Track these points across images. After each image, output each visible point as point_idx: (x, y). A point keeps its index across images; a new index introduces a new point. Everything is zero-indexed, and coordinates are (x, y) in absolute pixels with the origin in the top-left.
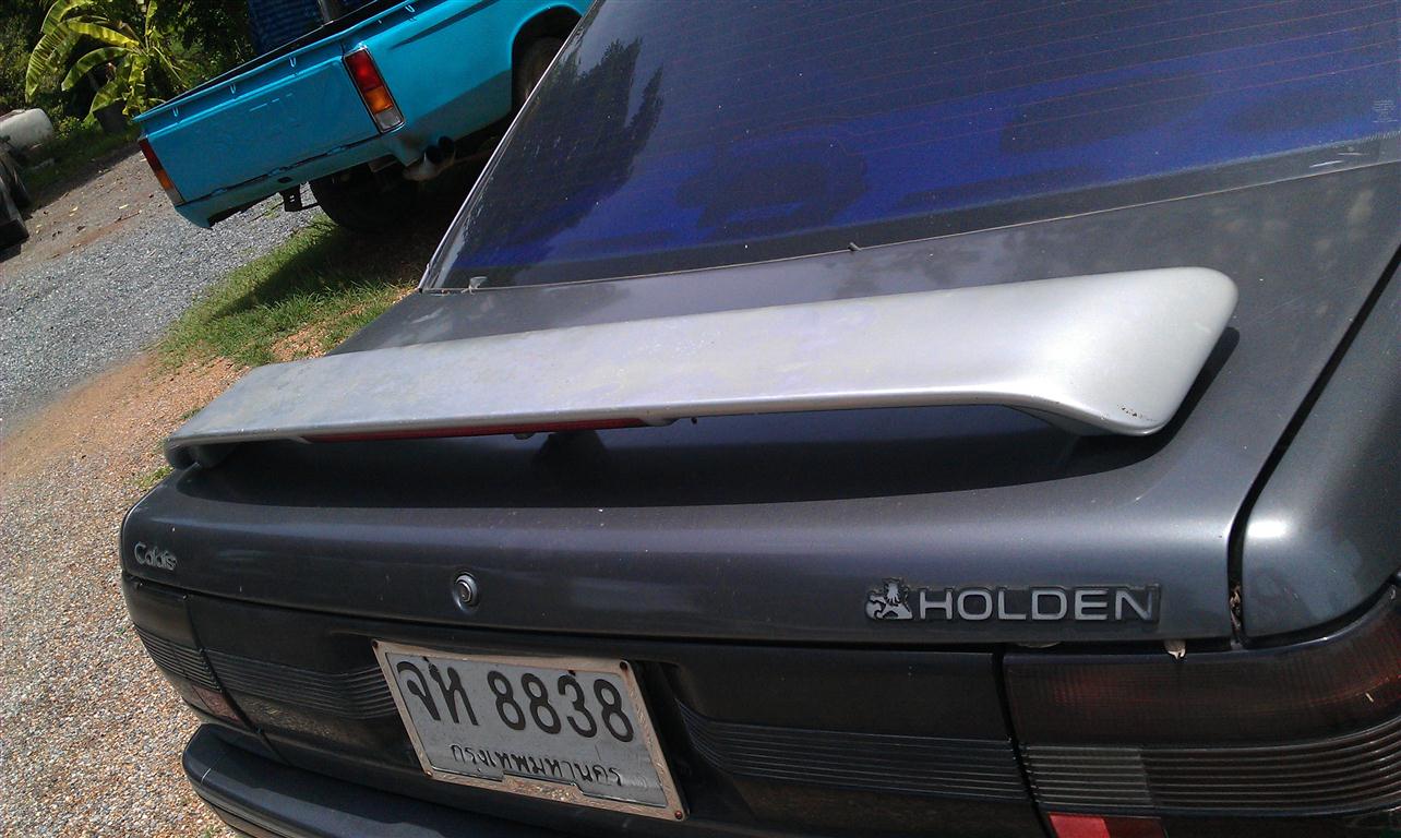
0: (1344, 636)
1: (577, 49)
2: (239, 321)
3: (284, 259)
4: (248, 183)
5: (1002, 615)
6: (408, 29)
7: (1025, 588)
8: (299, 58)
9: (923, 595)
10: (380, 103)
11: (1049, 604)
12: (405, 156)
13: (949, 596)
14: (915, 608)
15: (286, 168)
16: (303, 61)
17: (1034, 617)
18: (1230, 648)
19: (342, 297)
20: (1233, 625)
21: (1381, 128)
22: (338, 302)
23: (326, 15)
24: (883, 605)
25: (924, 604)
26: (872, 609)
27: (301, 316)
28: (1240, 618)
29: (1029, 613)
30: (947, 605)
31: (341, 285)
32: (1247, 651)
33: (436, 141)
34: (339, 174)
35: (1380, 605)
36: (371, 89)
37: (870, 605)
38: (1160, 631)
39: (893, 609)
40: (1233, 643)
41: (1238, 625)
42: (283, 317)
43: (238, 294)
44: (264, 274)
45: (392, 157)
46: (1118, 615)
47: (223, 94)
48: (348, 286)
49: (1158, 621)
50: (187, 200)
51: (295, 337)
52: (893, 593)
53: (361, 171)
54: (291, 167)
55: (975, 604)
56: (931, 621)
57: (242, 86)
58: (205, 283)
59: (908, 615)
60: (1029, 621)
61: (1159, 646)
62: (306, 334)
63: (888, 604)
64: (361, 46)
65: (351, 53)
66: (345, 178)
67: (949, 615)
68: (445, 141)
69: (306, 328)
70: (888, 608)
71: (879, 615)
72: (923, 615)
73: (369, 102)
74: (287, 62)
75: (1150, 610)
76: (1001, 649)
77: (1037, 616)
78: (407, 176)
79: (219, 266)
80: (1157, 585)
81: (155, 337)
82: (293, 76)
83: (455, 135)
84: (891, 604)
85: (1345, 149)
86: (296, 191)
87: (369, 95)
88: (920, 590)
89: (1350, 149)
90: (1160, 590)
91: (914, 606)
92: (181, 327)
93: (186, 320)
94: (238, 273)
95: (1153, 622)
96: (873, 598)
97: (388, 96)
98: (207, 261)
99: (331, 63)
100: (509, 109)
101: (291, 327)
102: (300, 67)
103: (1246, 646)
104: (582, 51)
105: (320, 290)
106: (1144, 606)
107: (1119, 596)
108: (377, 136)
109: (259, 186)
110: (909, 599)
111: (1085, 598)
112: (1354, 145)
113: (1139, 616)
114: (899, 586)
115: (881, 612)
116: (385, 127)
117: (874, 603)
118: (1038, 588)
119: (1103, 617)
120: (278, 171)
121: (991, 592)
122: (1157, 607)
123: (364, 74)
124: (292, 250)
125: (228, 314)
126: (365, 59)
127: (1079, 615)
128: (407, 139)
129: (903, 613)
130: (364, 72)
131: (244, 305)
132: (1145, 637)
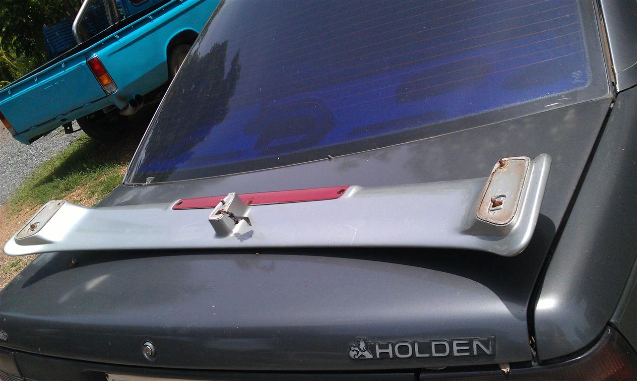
0: (587, 356)
1: (198, 48)
2: (48, 187)
3: (67, 156)
4: (46, 122)
5: (418, 355)
6: (116, 46)
7: (427, 341)
8: (66, 63)
9: (377, 346)
10: (106, 81)
11: (440, 348)
12: (120, 105)
13: (390, 346)
14: (374, 353)
15: (64, 114)
16: (67, 64)
17: (433, 355)
18: (532, 366)
19: (95, 172)
20: (532, 353)
21: (576, 85)
22: (94, 175)
23: (79, 41)
24: (358, 352)
25: (378, 351)
26: (352, 354)
27: (76, 183)
28: (536, 350)
29: (431, 353)
30: (390, 350)
31: (94, 167)
32: (539, 367)
33: (134, 97)
34: (90, 115)
35: (603, 339)
36: (101, 75)
37: (351, 352)
38: (496, 360)
39: (363, 353)
40: (533, 363)
41: (535, 353)
42: (67, 184)
43: (46, 174)
44: (58, 163)
45: (113, 106)
46: (475, 353)
47: (31, 82)
48: (97, 167)
49: (495, 355)
50: (18, 133)
51: (74, 193)
52: (362, 345)
53: (99, 113)
54: (66, 114)
55: (404, 350)
56: (382, 359)
57: (40, 78)
58: (31, 169)
59: (371, 356)
60: (431, 357)
61: (497, 367)
62: (79, 191)
63: (360, 351)
64: (95, 55)
65: (90, 59)
66: (93, 116)
67: (391, 356)
68: (138, 97)
69: (79, 189)
70: (360, 353)
71: (356, 357)
72: (378, 356)
73: (100, 82)
74: (60, 65)
75: (491, 350)
76: (418, 371)
77: (435, 354)
78: (121, 114)
79: (37, 161)
80: (493, 337)
81: (8, 197)
82: (63, 72)
83: (142, 94)
84: (362, 351)
85: (560, 97)
86: (70, 125)
87: (100, 77)
88: (375, 344)
89: (563, 96)
90: (495, 340)
91: (373, 352)
92: (20, 191)
93: (22, 188)
94: (46, 163)
95: (492, 356)
96: (353, 349)
97: (110, 78)
98: (31, 158)
99: (81, 64)
100: (167, 79)
101: (72, 189)
102: (66, 67)
103: (540, 364)
104: (201, 48)
105: (84, 170)
106: (487, 348)
107: (475, 343)
108: (105, 97)
109: (52, 123)
110: (371, 348)
111: (458, 345)
112: (564, 95)
113: (485, 353)
114: (365, 342)
115: (357, 355)
116: (109, 92)
117: (353, 351)
118: (435, 341)
119: (467, 354)
120: (60, 116)
121: (411, 343)
122: (494, 347)
123: (97, 68)
124: (70, 151)
125: (41, 184)
126: (97, 61)
127: (456, 354)
128: (121, 97)
129: (368, 355)
130: (97, 67)
131: (49, 179)
132: (489, 363)
